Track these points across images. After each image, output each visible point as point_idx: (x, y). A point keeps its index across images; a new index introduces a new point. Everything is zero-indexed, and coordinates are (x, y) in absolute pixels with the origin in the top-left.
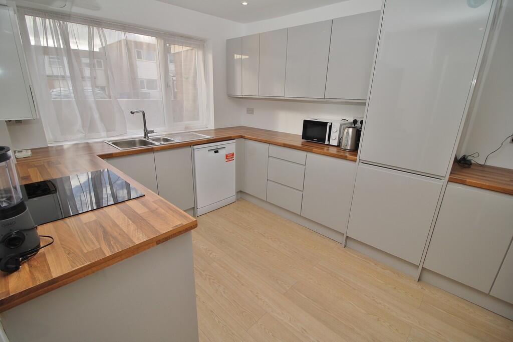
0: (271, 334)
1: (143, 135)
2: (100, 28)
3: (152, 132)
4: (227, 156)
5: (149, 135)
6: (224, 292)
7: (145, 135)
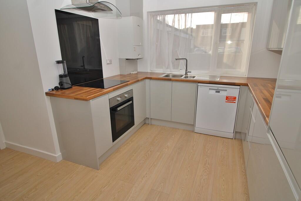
0: (120, 190)
1: (185, 73)
2: (180, 14)
3: (190, 72)
4: (227, 98)
5: (188, 73)
6: (140, 163)
7: (186, 73)
